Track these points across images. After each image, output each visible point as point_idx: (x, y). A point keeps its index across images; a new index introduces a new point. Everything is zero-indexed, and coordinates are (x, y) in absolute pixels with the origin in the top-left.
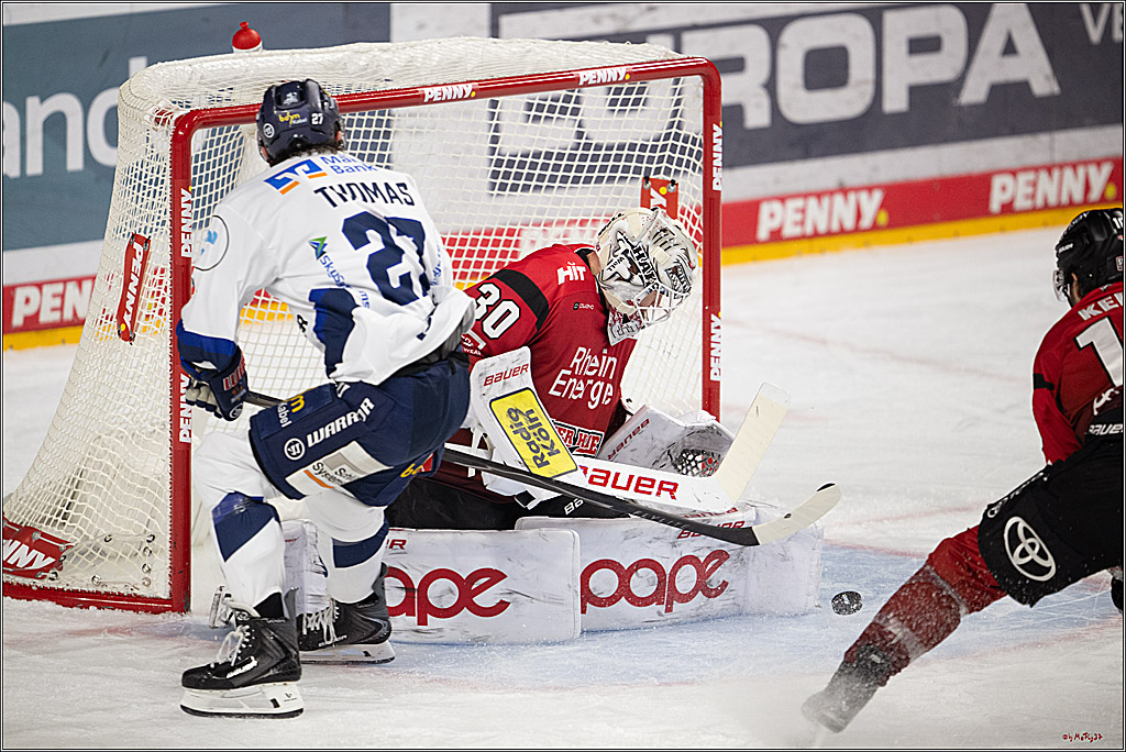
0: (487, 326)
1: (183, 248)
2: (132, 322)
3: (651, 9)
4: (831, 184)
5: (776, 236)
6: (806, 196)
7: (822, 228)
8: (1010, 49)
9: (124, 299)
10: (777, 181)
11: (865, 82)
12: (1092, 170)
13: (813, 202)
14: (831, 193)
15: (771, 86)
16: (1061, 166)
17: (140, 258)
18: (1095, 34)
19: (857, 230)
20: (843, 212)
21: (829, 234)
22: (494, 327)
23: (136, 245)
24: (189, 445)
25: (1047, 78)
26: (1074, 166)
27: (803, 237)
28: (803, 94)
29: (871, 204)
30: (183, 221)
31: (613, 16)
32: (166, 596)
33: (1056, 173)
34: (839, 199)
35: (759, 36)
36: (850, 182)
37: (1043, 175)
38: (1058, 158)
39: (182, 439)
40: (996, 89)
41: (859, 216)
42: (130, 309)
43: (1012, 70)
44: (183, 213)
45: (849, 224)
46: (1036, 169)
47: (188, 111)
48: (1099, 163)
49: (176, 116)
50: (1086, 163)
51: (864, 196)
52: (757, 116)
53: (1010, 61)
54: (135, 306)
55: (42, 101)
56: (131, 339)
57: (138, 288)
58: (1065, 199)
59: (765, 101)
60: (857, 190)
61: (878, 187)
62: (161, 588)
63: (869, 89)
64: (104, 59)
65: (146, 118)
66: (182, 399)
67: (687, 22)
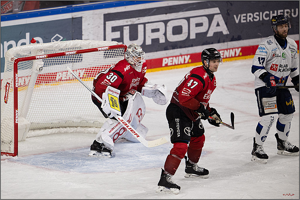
0: (111, 80)
1: (16, 85)
2: (7, 100)
3: (139, 19)
4: (179, 54)
5: (166, 65)
6: (173, 57)
7: (177, 63)
8: (218, 25)
9: (5, 95)
10: (167, 54)
11: (186, 33)
12: (237, 49)
13: (174, 58)
14: (179, 56)
15: (165, 34)
16: (230, 49)
17: (8, 87)
18: (237, 21)
19: (184, 63)
20: (181, 60)
21: (178, 64)
22: (112, 80)
23: (7, 85)
24: (18, 124)
25: (226, 31)
26: (233, 49)
27: (172, 65)
28: (172, 36)
29: (187, 58)
30: (16, 80)
31: (130, 21)
32: (13, 153)
33: (228, 50)
34: (180, 57)
35: (162, 24)
36: (183, 54)
37: (226, 51)
38: (229, 47)
39: (16, 122)
40: (215, 33)
41: (185, 60)
42: (6, 97)
43: (219, 29)
44: (16, 78)
45: (183, 62)
46: (224, 50)
47: (17, 58)
48: (238, 48)
49: (15, 59)
50: (235, 48)
51: (186, 56)
52: (162, 41)
53: (218, 27)
54: (7, 96)
55: (7, 42)
56: (7, 103)
57: (8, 93)
58: (230, 56)
59: (164, 37)
60: (184, 55)
61: (189, 54)
62: (12, 152)
63: (187, 34)
64: (20, 33)
65: (9, 59)
66: (16, 115)
67: (147, 21)
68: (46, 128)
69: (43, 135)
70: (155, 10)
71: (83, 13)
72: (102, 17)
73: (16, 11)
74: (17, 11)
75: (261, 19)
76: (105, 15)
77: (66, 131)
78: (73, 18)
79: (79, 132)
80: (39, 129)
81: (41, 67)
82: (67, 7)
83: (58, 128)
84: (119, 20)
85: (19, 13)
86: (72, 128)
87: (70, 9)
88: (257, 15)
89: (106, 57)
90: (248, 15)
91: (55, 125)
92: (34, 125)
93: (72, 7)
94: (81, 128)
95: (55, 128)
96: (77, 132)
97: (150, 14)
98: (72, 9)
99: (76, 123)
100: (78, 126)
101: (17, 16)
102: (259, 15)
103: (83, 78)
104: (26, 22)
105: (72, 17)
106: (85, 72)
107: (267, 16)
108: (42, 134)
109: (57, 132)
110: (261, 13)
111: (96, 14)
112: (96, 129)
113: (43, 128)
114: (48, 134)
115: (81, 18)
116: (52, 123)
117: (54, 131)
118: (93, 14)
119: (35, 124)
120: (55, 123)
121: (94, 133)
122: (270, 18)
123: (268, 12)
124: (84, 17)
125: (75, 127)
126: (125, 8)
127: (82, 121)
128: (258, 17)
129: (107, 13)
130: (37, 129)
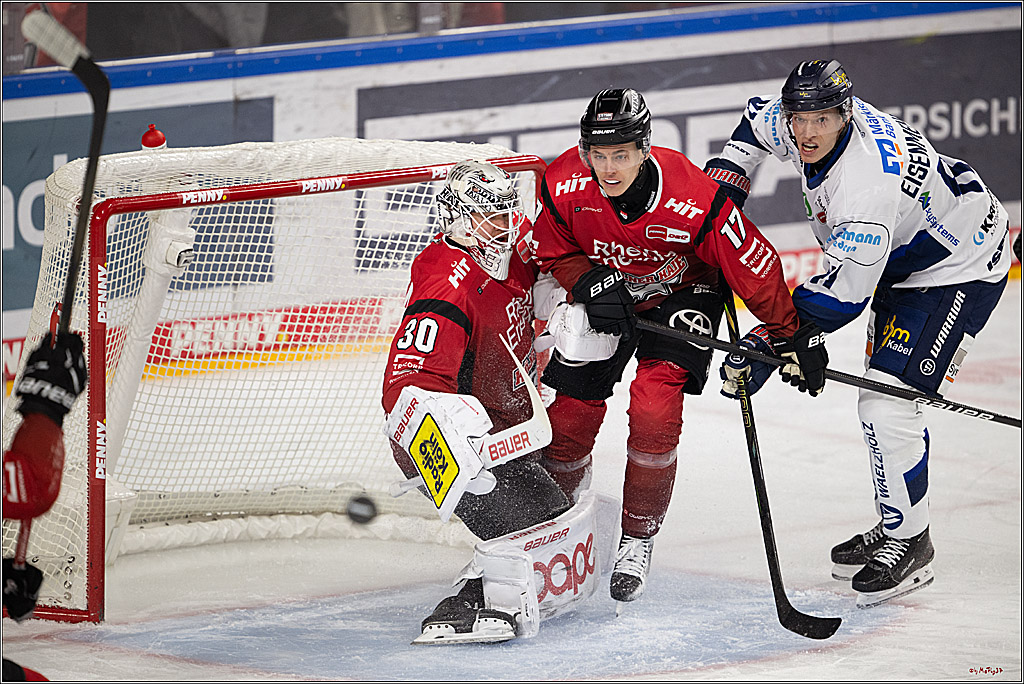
0: (419, 344)
1: (99, 315)
3: (492, 115)
22: (425, 344)
24: (104, 481)
30: (99, 292)
31: (460, 121)
32: (84, 608)
39: (98, 476)
44: (99, 286)
47: (104, 199)
62: (80, 602)
64: (32, 156)
65: (69, 205)
66: (98, 442)
67: (523, 125)
68: (189, 518)
69: (180, 547)
70: (554, 80)
71: (279, 84)
72: (352, 101)
73: (14, 62)
74: (18, 62)
75: (957, 132)
76: (363, 95)
77: (273, 532)
78: (237, 102)
79: (326, 536)
80: (162, 520)
81: (185, 251)
82: (215, 56)
83: (241, 520)
84: (416, 113)
85: (28, 71)
86: (298, 518)
87: (226, 63)
88: (941, 115)
89: (366, 264)
90: (910, 111)
91: (230, 504)
92: (146, 501)
93: (234, 55)
94: (336, 515)
95: (226, 517)
96: (319, 535)
97: (535, 95)
98: (235, 63)
99: (315, 492)
100: (325, 507)
101: (18, 82)
102: (949, 116)
103: (277, 347)
104: (56, 110)
105: (236, 96)
106: (286, 321)
107: (981, 118)
108: (179, 543)
109: (236, 536)
110: (957, 108)
111: (328, 88)
112: (403, 520)
113: (178, 518)
114: (203, 541)
115: (270, 100)
116: (216, 496)
117: (226, 530)
118: (316, 88)
119: (151, 497)
120: (232, 495)
121: (393, 539)
122: (989, 125)
123: (981, 105)
124: (280, 100)
125: (312, 513)
126: (441, 67)
127: (341, 486)
128: (944, 124)
129: (368, 84)
130: (155, 520)
